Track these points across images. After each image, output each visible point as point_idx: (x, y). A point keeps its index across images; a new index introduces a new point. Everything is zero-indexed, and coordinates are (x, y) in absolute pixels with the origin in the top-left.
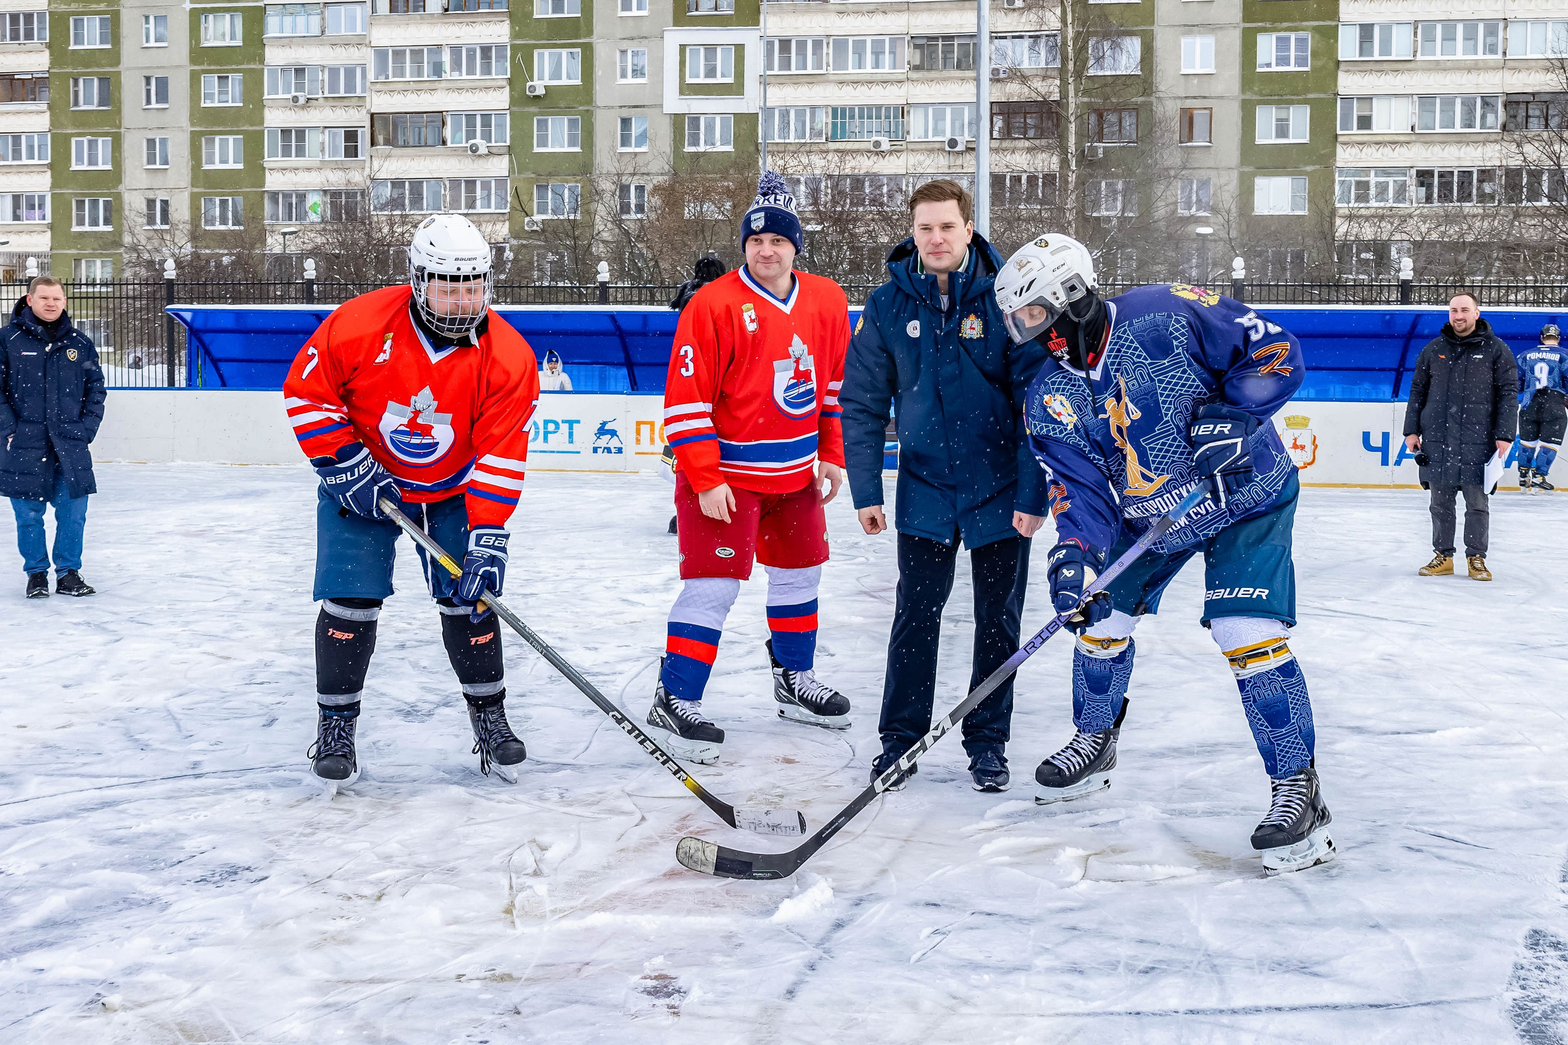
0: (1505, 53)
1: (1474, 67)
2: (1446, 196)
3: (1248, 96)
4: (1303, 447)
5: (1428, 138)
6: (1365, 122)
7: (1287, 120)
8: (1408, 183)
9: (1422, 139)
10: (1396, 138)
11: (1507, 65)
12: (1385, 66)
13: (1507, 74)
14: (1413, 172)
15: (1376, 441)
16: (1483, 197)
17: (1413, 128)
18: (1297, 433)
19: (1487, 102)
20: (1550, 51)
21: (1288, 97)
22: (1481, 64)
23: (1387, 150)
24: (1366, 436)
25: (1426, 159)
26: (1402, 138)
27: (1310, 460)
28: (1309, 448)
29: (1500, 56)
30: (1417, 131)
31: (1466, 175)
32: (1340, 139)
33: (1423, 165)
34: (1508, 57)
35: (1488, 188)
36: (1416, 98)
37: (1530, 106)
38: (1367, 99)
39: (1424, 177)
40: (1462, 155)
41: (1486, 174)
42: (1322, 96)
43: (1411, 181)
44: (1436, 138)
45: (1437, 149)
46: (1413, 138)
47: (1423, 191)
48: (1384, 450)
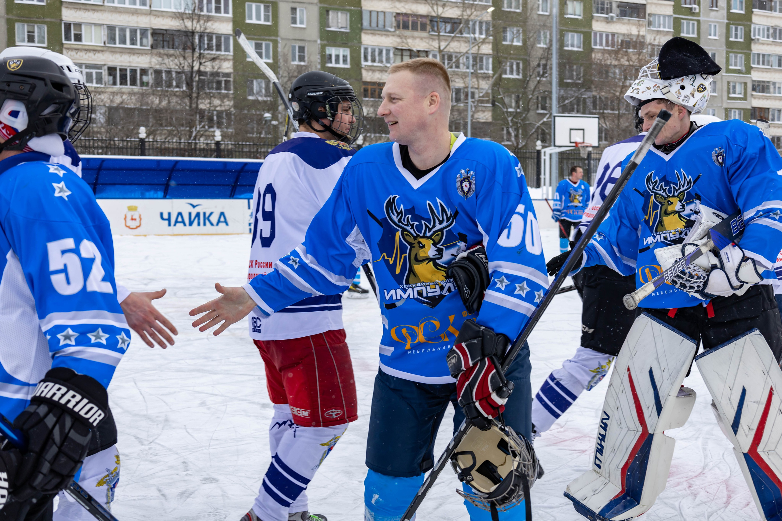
0: (150, 6)
1: (135, 12)
2: (123, 81)
3: (10, 16)
4: (135, 220)
5: (113, 50)
6: (78, 38)
7: (33, 32)
8: (103, 73)
9: (110, 49)
10: (96, 48)
11: (151, 13)
12: (88, 7)
13: (152, 18)
14: (106, 67)
15: (166, 216)
16: (142, 84)
17: (104, 43)
18: (133, 213)
19: (144, 32)
20: (173, 7)
21: (34, 19)
22: (139, 11)
23: (91, 54)
24: (161, 214)
25: (112, 61)
26: (99, 48)
27: (138, 225)
28: (138, 219)
29: (147, 8)
30: (108, 45)
31: (134, 71)
32: (65, 46)
33: (111, 64)
34: (152, 9)
35: (145, 79)
36: (105, 26)
37: (165, 36)
38: (78, 25)
39: (112, 70)
40: (131, 60)
41: (144, 72)
42: (53, 20)
43: (104, 72)
44: (117, 50)
45: (118, 56)
46: (105, 49)
47: (111, 78)
48: (169, 219)
